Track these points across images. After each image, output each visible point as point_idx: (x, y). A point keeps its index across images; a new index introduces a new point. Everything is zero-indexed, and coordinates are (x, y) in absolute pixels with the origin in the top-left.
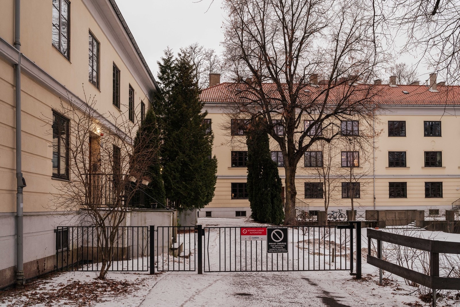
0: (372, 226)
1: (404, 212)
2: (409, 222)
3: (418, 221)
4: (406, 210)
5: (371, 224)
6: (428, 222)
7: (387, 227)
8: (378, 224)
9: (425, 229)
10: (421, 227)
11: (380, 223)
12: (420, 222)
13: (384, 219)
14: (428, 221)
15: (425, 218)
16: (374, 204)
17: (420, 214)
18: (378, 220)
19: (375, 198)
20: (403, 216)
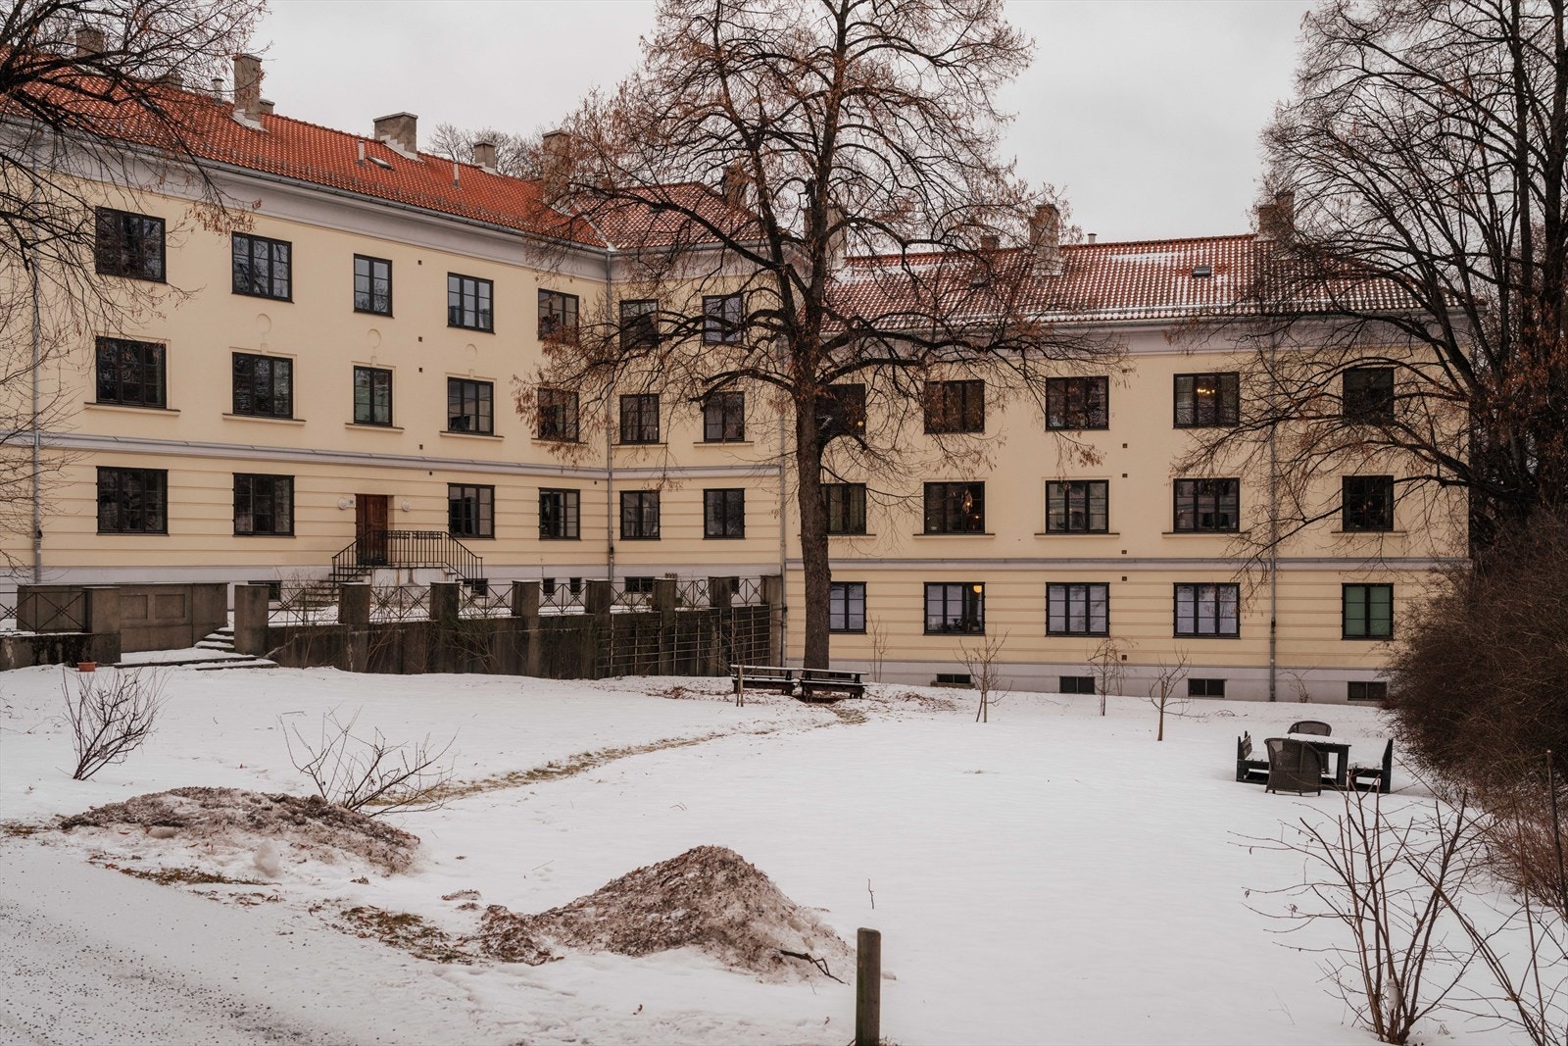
0: (60, 656)
1: (180, 591)
2: (198, 632)
3: (246, 629)
4: (185, 586)
5: (59, 647)
6: (282, 633)
7: (126, 658)
8: (89, 649)
9: (271, 659)
10: (260, 654)
11: (97, 643)
12: (254, 631)
13: (115, 625)
14: (284, 628)
15: (271, 614)
16: (37, 557)
17: (253, 602)
18: (86, 628)
19: (40, 534)
20: (174, 609)
